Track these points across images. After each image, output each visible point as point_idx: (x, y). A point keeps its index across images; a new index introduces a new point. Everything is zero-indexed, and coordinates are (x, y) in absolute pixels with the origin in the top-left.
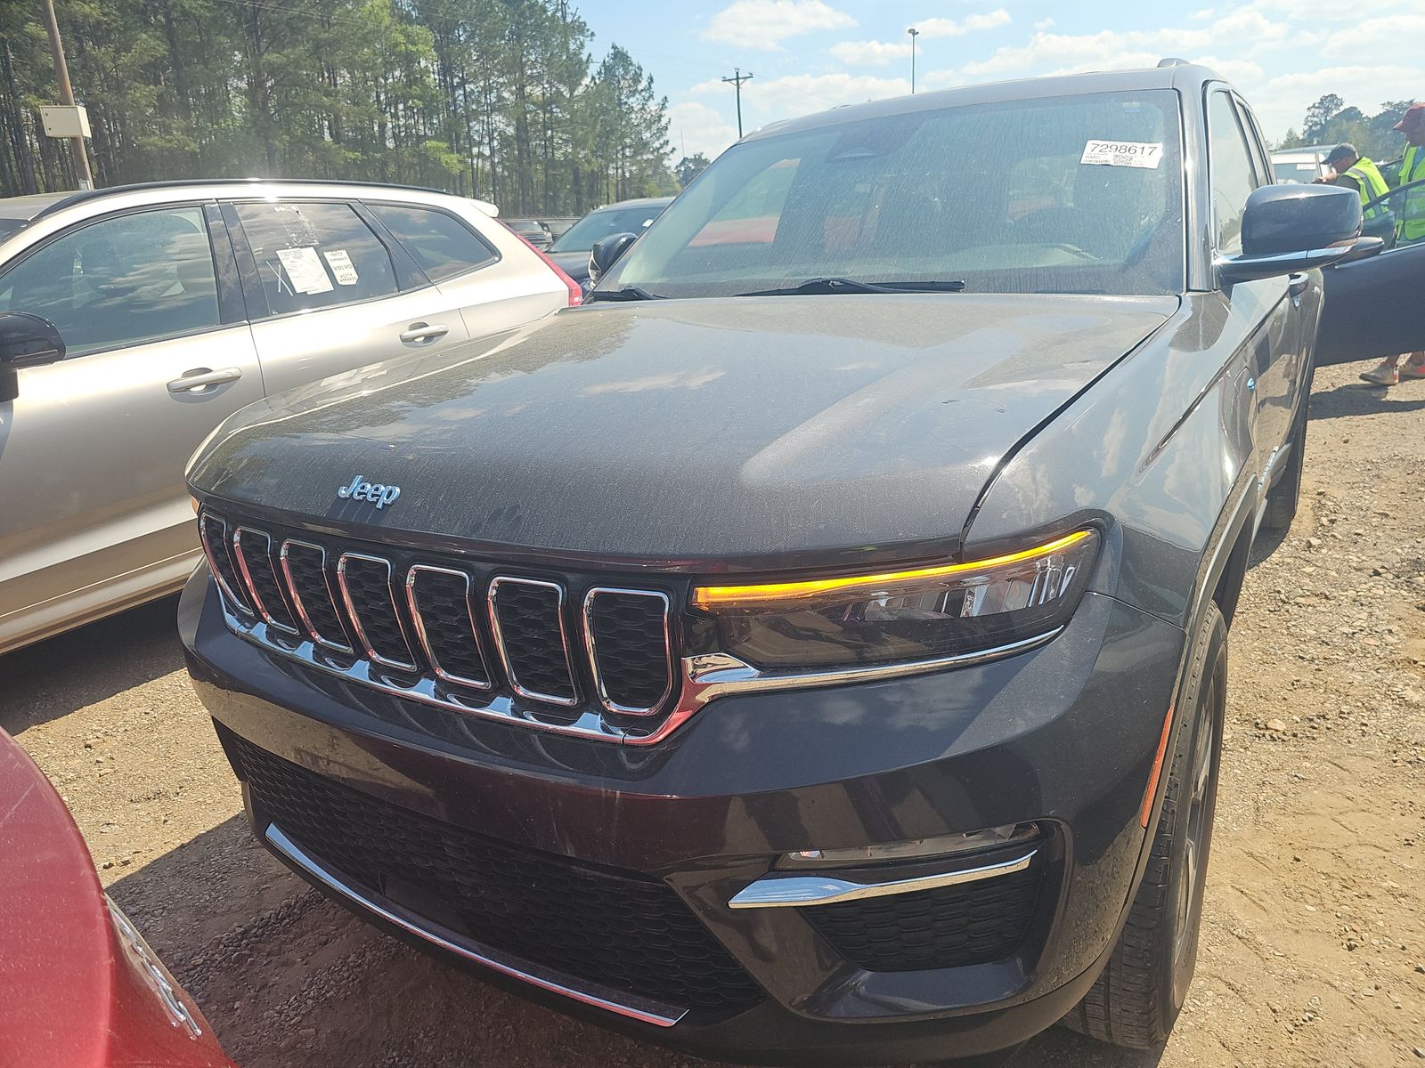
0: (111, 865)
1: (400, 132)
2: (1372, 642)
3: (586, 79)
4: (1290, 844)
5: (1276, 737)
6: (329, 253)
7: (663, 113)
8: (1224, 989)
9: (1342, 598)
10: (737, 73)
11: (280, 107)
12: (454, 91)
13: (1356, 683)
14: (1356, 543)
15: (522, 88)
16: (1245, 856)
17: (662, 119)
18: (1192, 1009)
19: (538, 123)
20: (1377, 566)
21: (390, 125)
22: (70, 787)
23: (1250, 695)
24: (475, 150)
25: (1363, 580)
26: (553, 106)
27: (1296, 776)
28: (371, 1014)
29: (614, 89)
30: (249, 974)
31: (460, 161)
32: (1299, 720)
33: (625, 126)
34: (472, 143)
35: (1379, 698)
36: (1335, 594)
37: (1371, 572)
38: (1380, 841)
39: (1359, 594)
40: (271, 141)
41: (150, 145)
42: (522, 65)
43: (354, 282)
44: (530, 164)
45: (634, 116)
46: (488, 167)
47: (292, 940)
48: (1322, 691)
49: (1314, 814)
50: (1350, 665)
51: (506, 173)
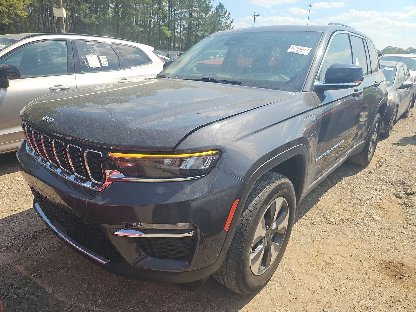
0: (12, 210)
1: (155, 23)
2: (374, 201)
3: (210, 12)
4: (318, 251)
5: (330, 223)
6: (101, 57)
7: (232, 24)
8: (279, 285)
9: (372, 188)
10: (255, 14)
11: (122, 13)
12: (171, 12)
13: (362, 212)
14: (385, 173)
15: (191, 13)
16: (303, 252)
17: (231, 26)
18: (267, 288)
19: (195, 24)
20: (387, 180)
21: (152, 21)
22: (10, 190)
23: (329, 211)
24: (176, 30)
25: (381, 184)
26: (200, 19)
27: (329, 234)
28: (59, 256)
29: (218, 16)
30: (34, 241)
31: (171, 33)
32: (339, 219)
33: (220, 27)
34: (175, 28)
35: (366, 217)
36: (371, 187)
37: (385, 182)
38: (344, 255)
39: (378, 187)
40: (118, 23)
41: (85, 21)
42: (192, 7)
43: (107, 65)
44: (191, 36)
45: (223, 24)
46: (179, 35)
47: (48, 235)
48: (351, 212)
49: (329, 245)
50: (364, 207)
51: (184, 38)
